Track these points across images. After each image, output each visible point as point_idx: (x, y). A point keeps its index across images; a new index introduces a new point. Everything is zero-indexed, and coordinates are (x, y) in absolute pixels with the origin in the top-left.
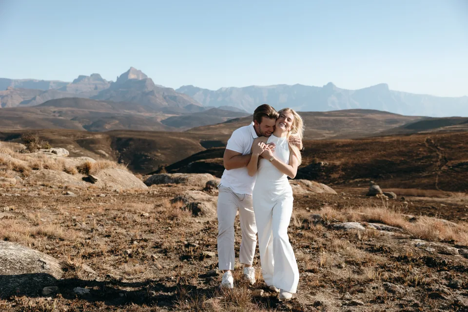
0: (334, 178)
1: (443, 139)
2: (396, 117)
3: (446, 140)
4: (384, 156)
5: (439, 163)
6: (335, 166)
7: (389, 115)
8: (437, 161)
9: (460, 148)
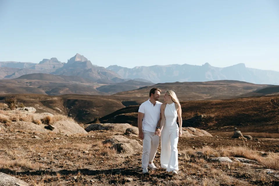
0: (210, 126)
2: (250, 85)
4: (243, 111)
6: (211, 117)
7: (246, 84)
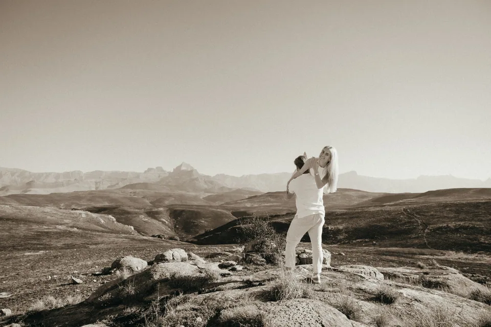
0: (340, 239)
1: (415, 209)
3: (418, 210)
5: (421, 227)
6: (339, 229)
7: (360, 193)
8: (418, 226)
9: (432, 215)
